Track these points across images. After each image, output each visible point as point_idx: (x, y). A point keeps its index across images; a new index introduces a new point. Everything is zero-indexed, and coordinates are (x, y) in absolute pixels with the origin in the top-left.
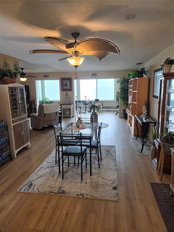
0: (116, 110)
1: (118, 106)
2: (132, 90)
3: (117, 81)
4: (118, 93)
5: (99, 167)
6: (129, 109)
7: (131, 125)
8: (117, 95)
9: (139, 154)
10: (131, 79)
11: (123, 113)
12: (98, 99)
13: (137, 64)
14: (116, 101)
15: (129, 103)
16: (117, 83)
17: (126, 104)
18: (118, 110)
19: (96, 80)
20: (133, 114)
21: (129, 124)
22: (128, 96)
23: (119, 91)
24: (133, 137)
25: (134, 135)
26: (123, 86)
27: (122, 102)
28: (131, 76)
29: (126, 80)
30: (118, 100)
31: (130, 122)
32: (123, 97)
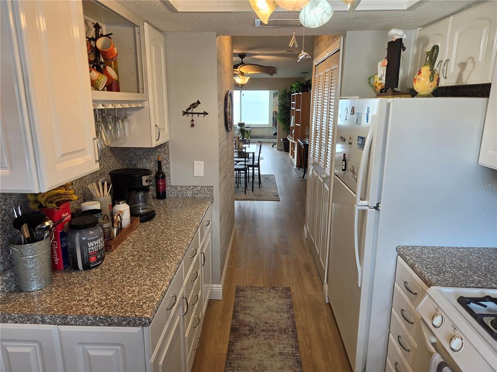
0: (272, 140)
1: (275, 134)
2: (294, 109)
3: (274, 94)
4: (275, 113)
5: (260, 187)
6: (292, 136)
7: (293, 157)
8: (273, 117)
9: (301, 179)
10: (294, 93)
11: (284, 143)
12: (242, 122)
13: (303, 73)
14: (272, 126)
15: (291, 125)
16: (274, 97)
17: (288, 129)
18: (276, 140)
19: (239, 91)
20: (296, 140)
21: (292, 157)
22: (290, 116)
23: (277, 110)
24: (295, 167)
25: (297, 166)
26: (283, 103)
27: (282, 126)
28: (294, 89)
29: (288, 94)
30: (275, 123)
31: (293, 154)
32: (283, 119)
